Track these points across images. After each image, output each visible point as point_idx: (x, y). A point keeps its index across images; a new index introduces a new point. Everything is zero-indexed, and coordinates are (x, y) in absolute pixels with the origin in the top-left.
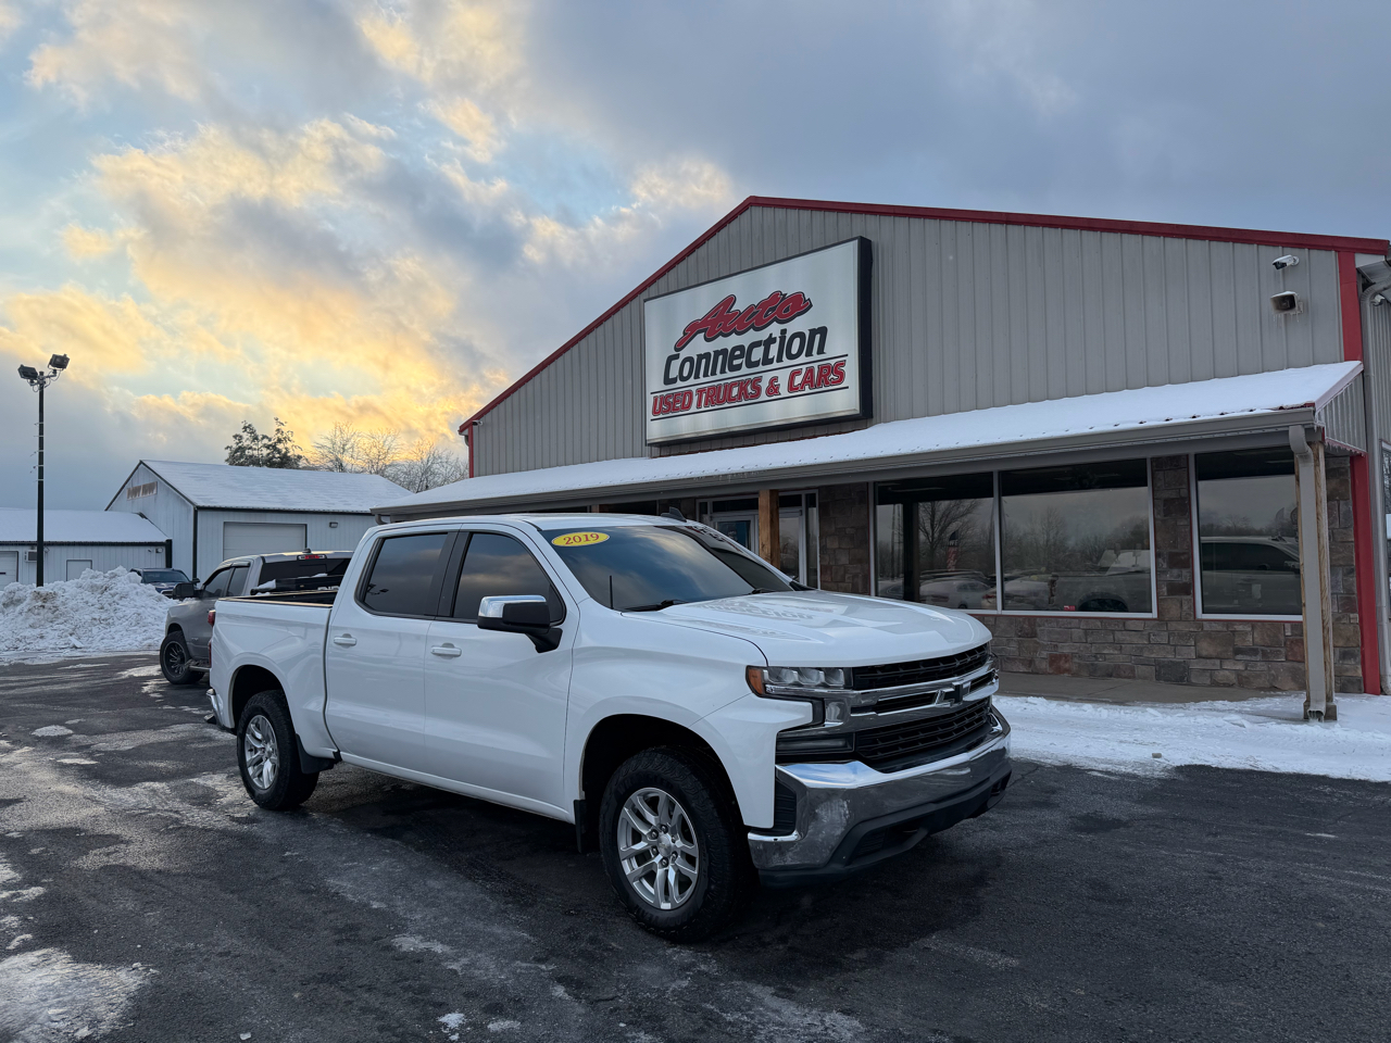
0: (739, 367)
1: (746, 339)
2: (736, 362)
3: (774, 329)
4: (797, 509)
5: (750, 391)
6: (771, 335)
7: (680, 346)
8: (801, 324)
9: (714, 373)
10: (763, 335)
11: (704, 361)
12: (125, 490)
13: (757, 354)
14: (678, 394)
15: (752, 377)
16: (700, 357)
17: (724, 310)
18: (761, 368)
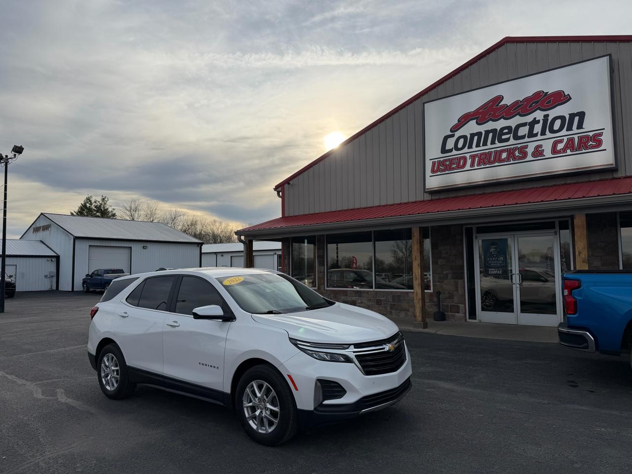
0: (508, 140)
1: (513, 122)
2: (504, 137)
3: (539, 115)
4: (553, 231)
5: (517, 153)
6: (535, 118)
7: (455, 129)
8: (563, 110)
9: (485, 144)
10: (529, 119)
11: (476, 138)
12: (32, 229)
13: (523, 131)
14: (455, 159)
15: (519, 146)
16: (473, 135)
17: (492, 106)
18: (526, 139)
